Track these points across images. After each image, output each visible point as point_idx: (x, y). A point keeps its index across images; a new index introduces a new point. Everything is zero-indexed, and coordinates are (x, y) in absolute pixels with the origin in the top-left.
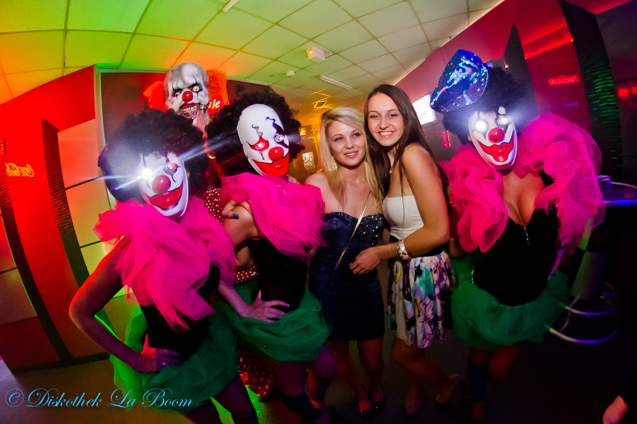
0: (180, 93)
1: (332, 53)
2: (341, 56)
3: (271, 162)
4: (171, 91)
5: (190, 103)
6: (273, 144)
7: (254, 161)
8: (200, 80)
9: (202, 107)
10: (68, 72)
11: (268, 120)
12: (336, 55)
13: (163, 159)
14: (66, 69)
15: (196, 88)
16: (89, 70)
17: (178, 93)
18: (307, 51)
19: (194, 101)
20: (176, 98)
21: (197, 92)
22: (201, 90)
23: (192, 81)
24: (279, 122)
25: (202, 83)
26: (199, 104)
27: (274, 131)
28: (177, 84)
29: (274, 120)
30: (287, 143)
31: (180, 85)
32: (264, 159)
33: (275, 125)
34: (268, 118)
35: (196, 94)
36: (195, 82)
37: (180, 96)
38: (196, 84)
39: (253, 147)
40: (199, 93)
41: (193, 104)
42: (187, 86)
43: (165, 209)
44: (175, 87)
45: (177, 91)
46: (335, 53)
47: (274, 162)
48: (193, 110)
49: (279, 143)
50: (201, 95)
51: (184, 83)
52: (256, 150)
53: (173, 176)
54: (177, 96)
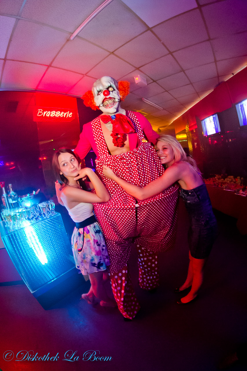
0: (102, 92)
1: (152, 81)
2: (158, 84)
4: (96, 92)
5: (108, 97)
8: (112, 84)
9: (117, 100)
12: (154, 83)
15: (111, 89)
17: (100, 93)
18: (135, 78)
20: (99, 96)
22: (114, 90)
23: (108, 85)
25: (114, 86)
26: (114, 98)
31: (101, 88)
36: (110, 85)
37: (102, 95)
38: (111, 86)
40: (113, 92)
41: (110, 98)
42: (105, 88)
46: (154, 81)
48: (111, 102)
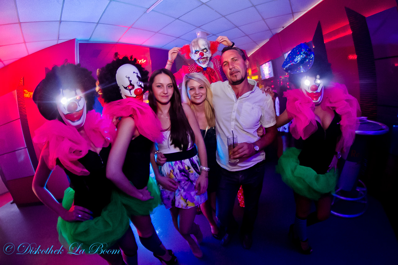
0: (198, 52)
3: (135, 96)
4: (194, 51)
5: (203, 57)
6: (136, 87)
7: (125, 96)
8: (206, 47)
9: (209, 59)
10: (60, 42)
11: (134, 73)
13: (73, 92)
14: (59, 41)
15: (205, 50)
16: (73, 41)
19: (205, 56)
20: (196, 54)
21: (206, 52)
22: (207, 51)
23: (203, 48)
24: (139, 75)
25: (208, 48)
26: (207, 58)
27: (138, 79)
28: (196, 49)
29: (137, 73)
30: (143, 86)
32: (131, 95)
33: (138, 76)
34: (134, 72)
35: (205, 53)
39: (126, 88)
41: (204, 58)
42: (201, 49)
43: (73, 121)
44: (196, 50)
45: (196, 52)
46: (213, 35)
47: (137, 96)
49: (139, 86)
50: (207, 54)
51: (200, 48)
52: (127, 90)
53: (79, 103)
54: (197, 53)
